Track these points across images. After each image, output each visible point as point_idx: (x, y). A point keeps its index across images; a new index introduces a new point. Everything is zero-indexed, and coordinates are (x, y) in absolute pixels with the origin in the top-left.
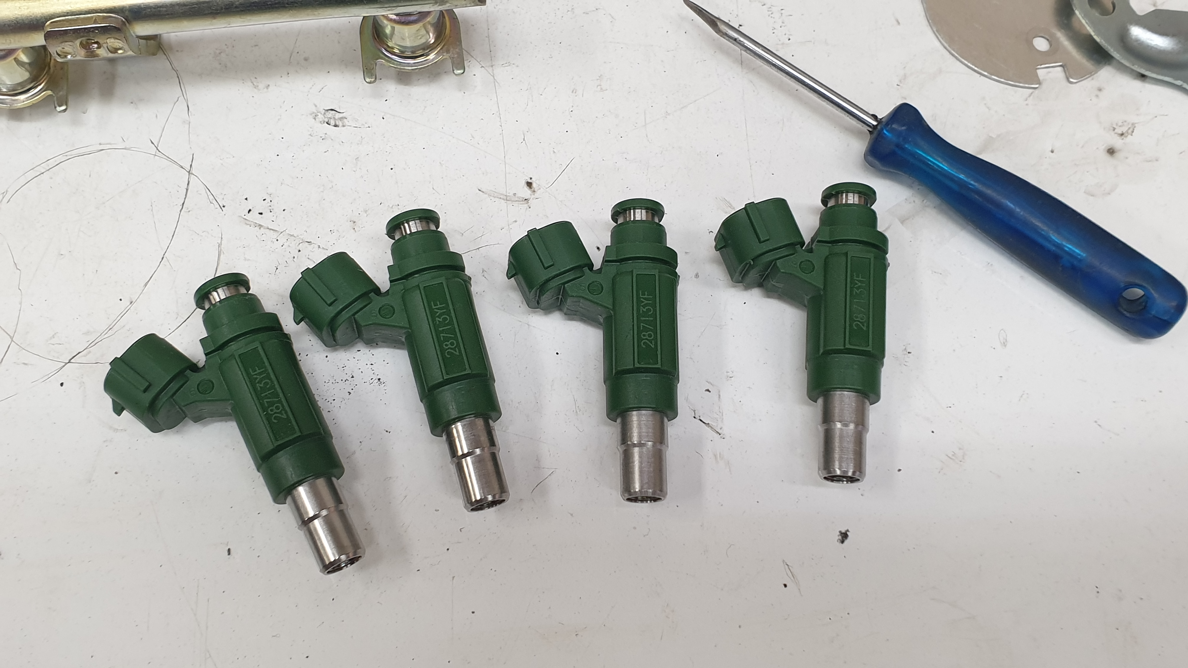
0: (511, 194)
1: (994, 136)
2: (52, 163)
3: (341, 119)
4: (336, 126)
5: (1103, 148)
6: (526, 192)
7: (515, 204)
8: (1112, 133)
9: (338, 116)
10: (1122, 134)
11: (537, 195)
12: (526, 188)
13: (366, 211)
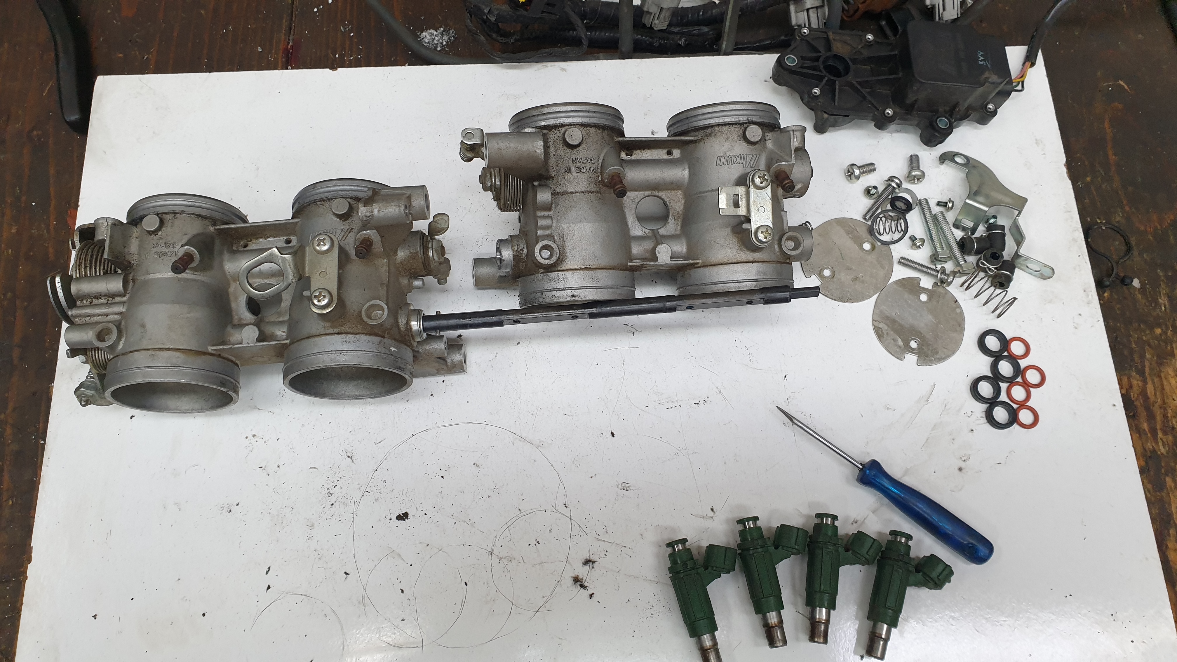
0: (705, 515)
1: (909, 468)
2: (513, 520)
3: (629, 487)
4: (627, 490)
5: (957, 468)
6: (711, 514)
7: (708, 519)
8: (960, 460)
9: (627, 485)
10: (965, 460)
11: (716, 514)
12: (711, 512)
13: (646, 529)
